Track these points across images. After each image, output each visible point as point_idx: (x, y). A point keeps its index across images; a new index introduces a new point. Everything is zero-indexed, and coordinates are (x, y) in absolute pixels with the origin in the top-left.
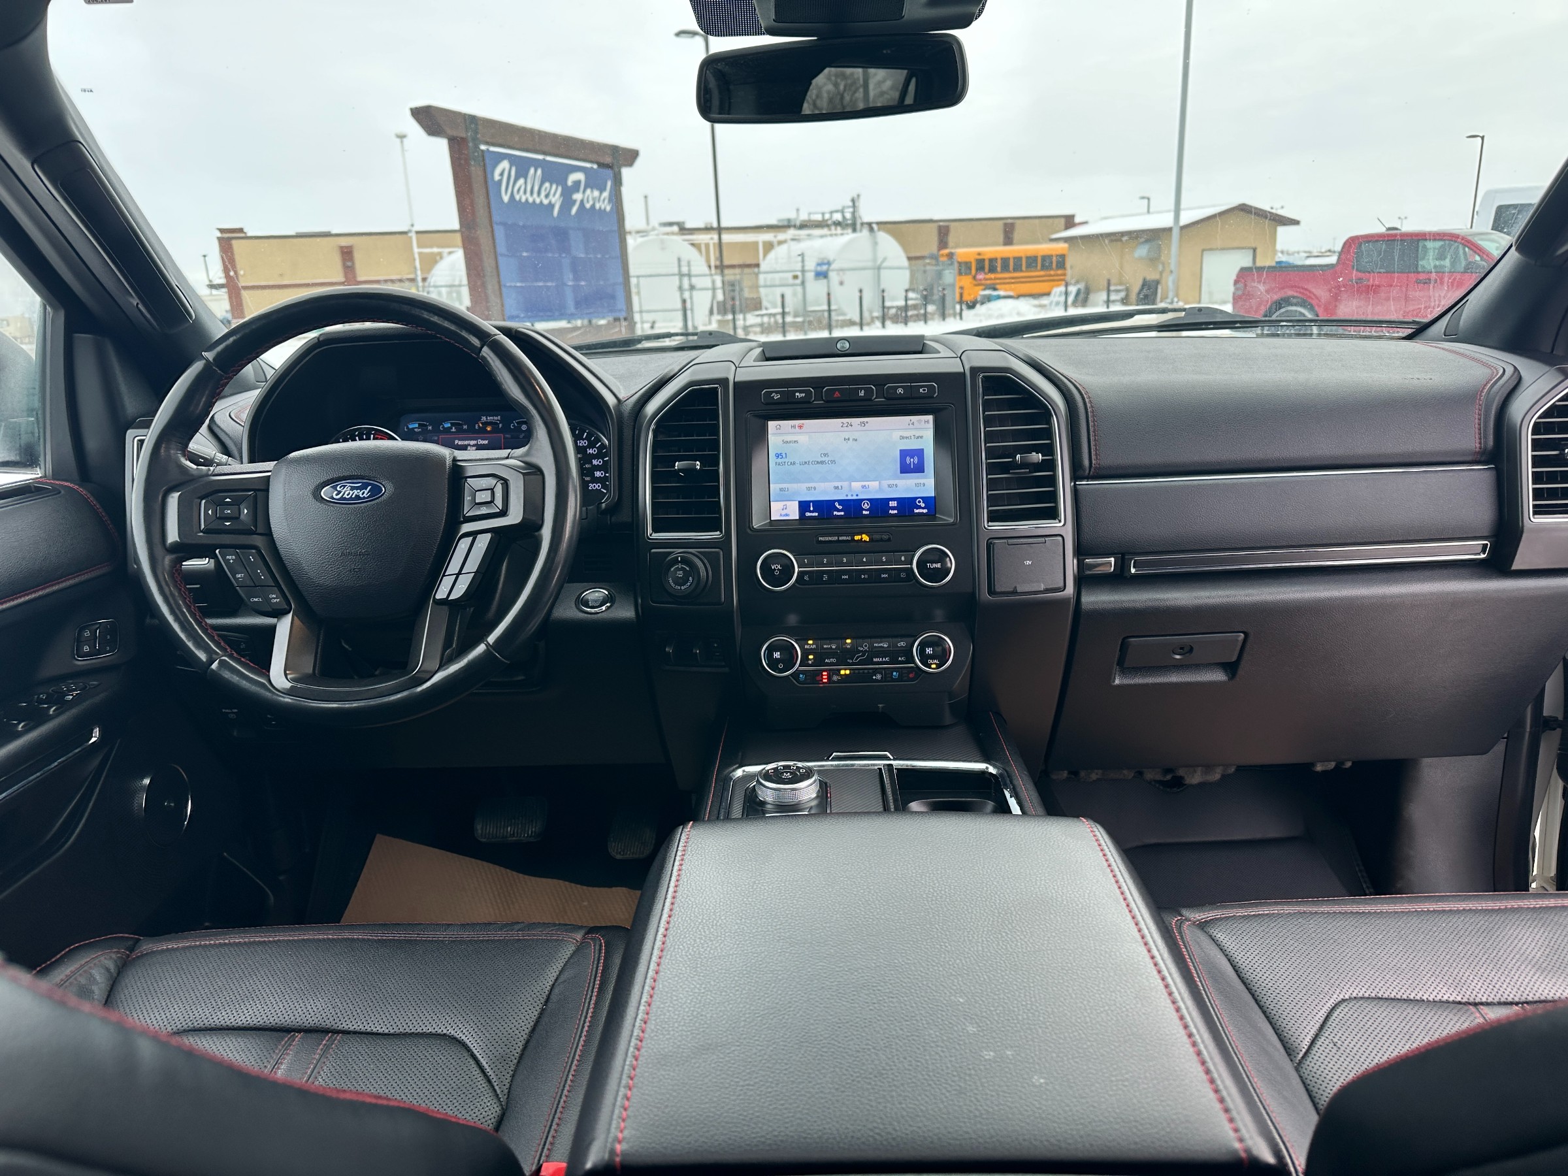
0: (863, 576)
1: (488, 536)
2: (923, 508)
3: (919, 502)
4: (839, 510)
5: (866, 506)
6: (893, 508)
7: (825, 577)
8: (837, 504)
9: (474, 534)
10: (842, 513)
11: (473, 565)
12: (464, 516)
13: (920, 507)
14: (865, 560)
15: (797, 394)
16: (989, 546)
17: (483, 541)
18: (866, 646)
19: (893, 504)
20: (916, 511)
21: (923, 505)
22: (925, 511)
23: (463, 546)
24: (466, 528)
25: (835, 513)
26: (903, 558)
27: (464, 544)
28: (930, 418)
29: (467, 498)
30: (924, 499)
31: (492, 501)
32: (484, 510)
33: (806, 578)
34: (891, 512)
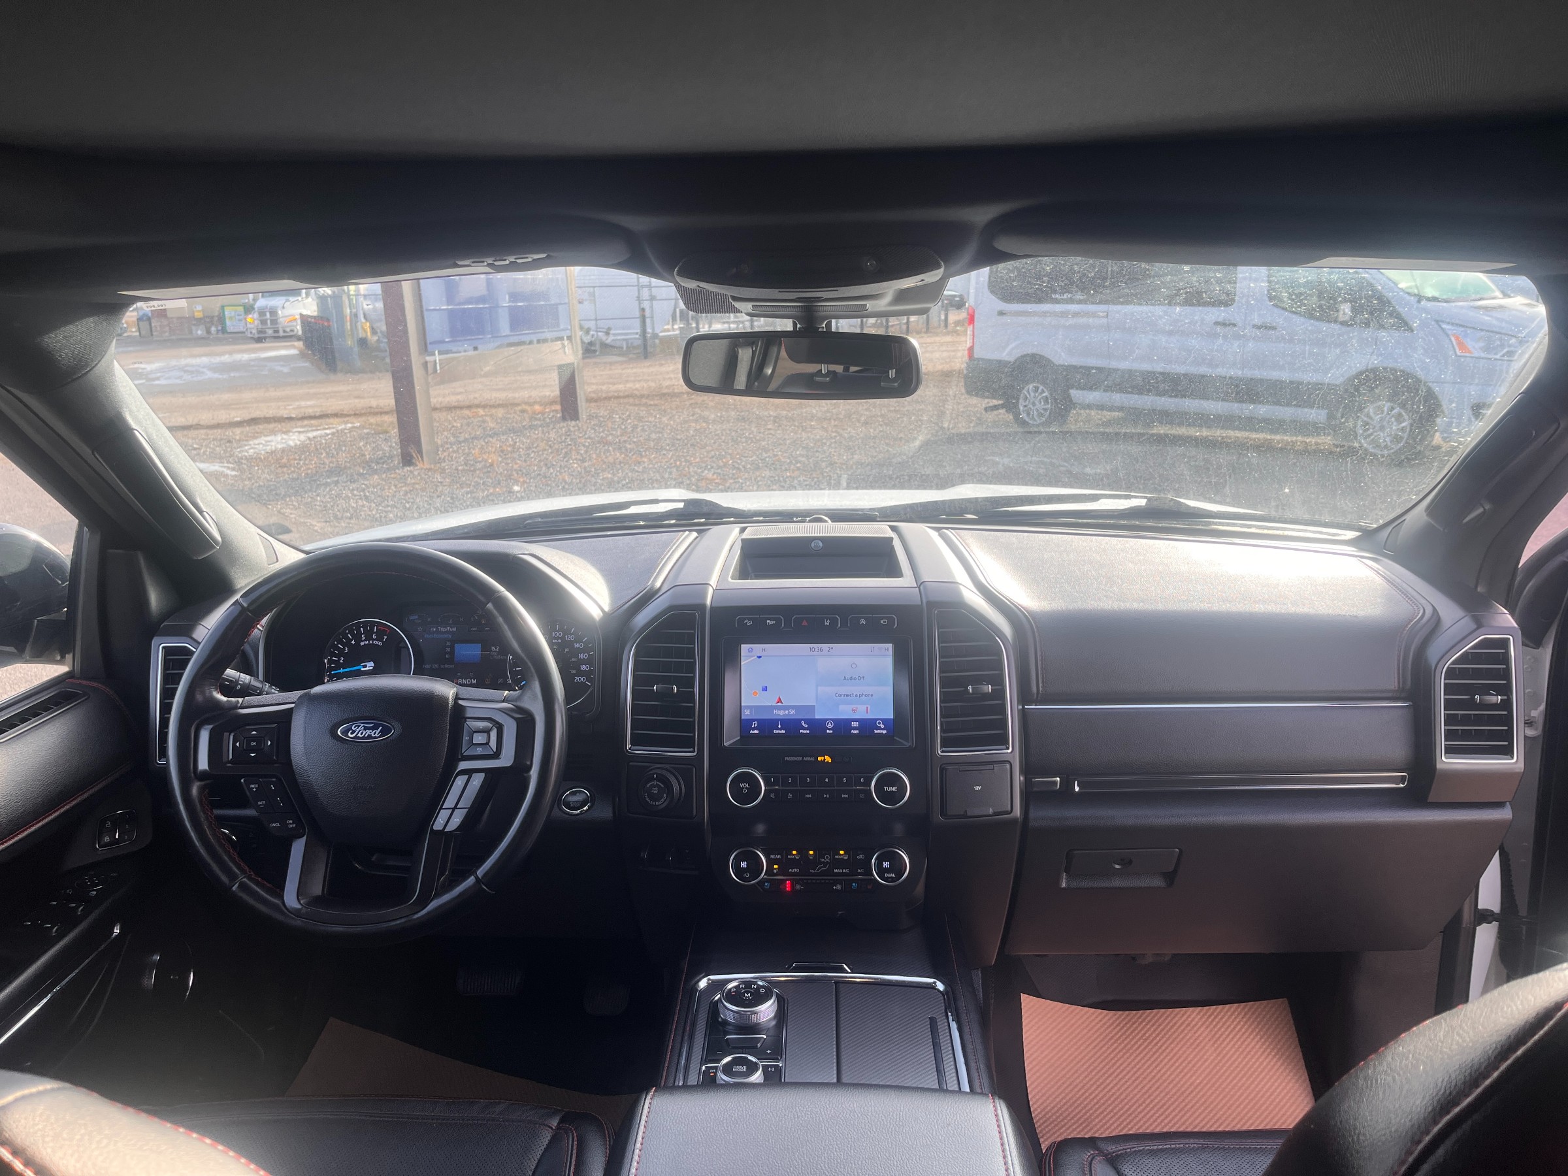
0: (825, 796)
1: (482, 775)
2: (883, 729)
3: (879, 723)
4: (804, 729)
5: (830, 726)
6: (855, 728)
7: (790, 795)
8: (803, 723)
9: (469, 772)
10: (808, 732)
11: (466, 802)
12: (462, 754)
13: (880, 728)
14: (827, 780)
15: (768, 621)
16: (942, 770)
17: (477, 780)
18: (827, 858)
19: (854, 724)
20: (876, 731)
21: (882, 726)
22: (884, 732)
23: (460, 783)
24: (463, 765)
25: (801, 731)
26: (862, 780)
27: (460, 781)
28: (890, 646)
29: (466, 738)
30: (884, 721)
31: (487, 743)
32: (479, 751)
33: (772, 796)
34: (852, 731)
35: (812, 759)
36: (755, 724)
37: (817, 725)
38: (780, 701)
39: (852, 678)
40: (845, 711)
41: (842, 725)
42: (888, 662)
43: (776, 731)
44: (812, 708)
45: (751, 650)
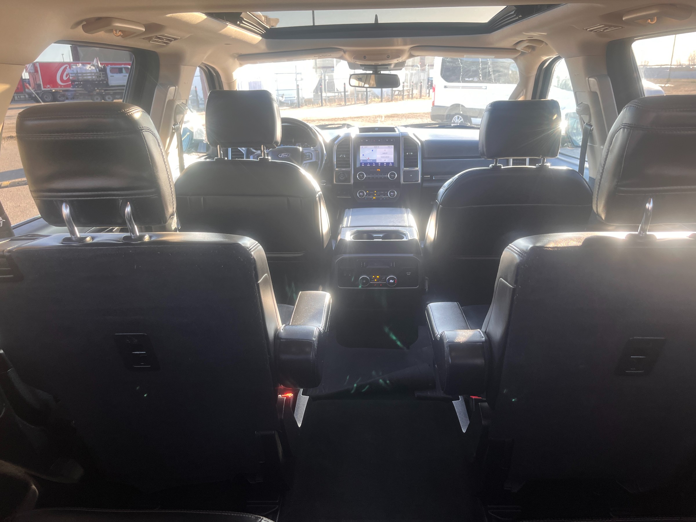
35: (376, 170)
36: (363, 164)
37: (377, 164)
38: (369, 158)
39: (385, 153)
40: (383, 161)
41: (382, 164)
42: (393, 149)
43: (368, 165)
44: (376, 160)
45: (362, 147)
